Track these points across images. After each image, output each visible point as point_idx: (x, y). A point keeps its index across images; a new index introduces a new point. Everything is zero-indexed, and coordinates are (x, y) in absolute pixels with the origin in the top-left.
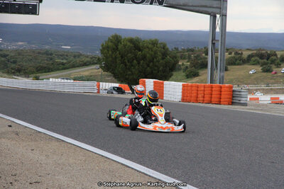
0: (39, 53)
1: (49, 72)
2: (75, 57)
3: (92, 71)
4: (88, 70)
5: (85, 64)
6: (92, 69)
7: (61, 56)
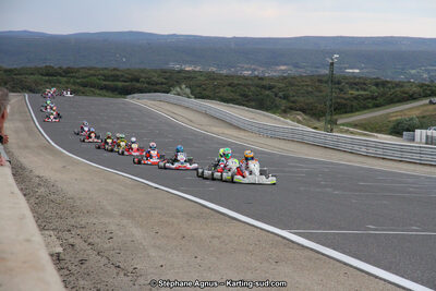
0: (320, 81)
1: (352, 112)
2: (377, 85)
3: (425, 108)
4: (417, 107)
5: (412, 98)
6: (425, 105)
7: (355, 84)
